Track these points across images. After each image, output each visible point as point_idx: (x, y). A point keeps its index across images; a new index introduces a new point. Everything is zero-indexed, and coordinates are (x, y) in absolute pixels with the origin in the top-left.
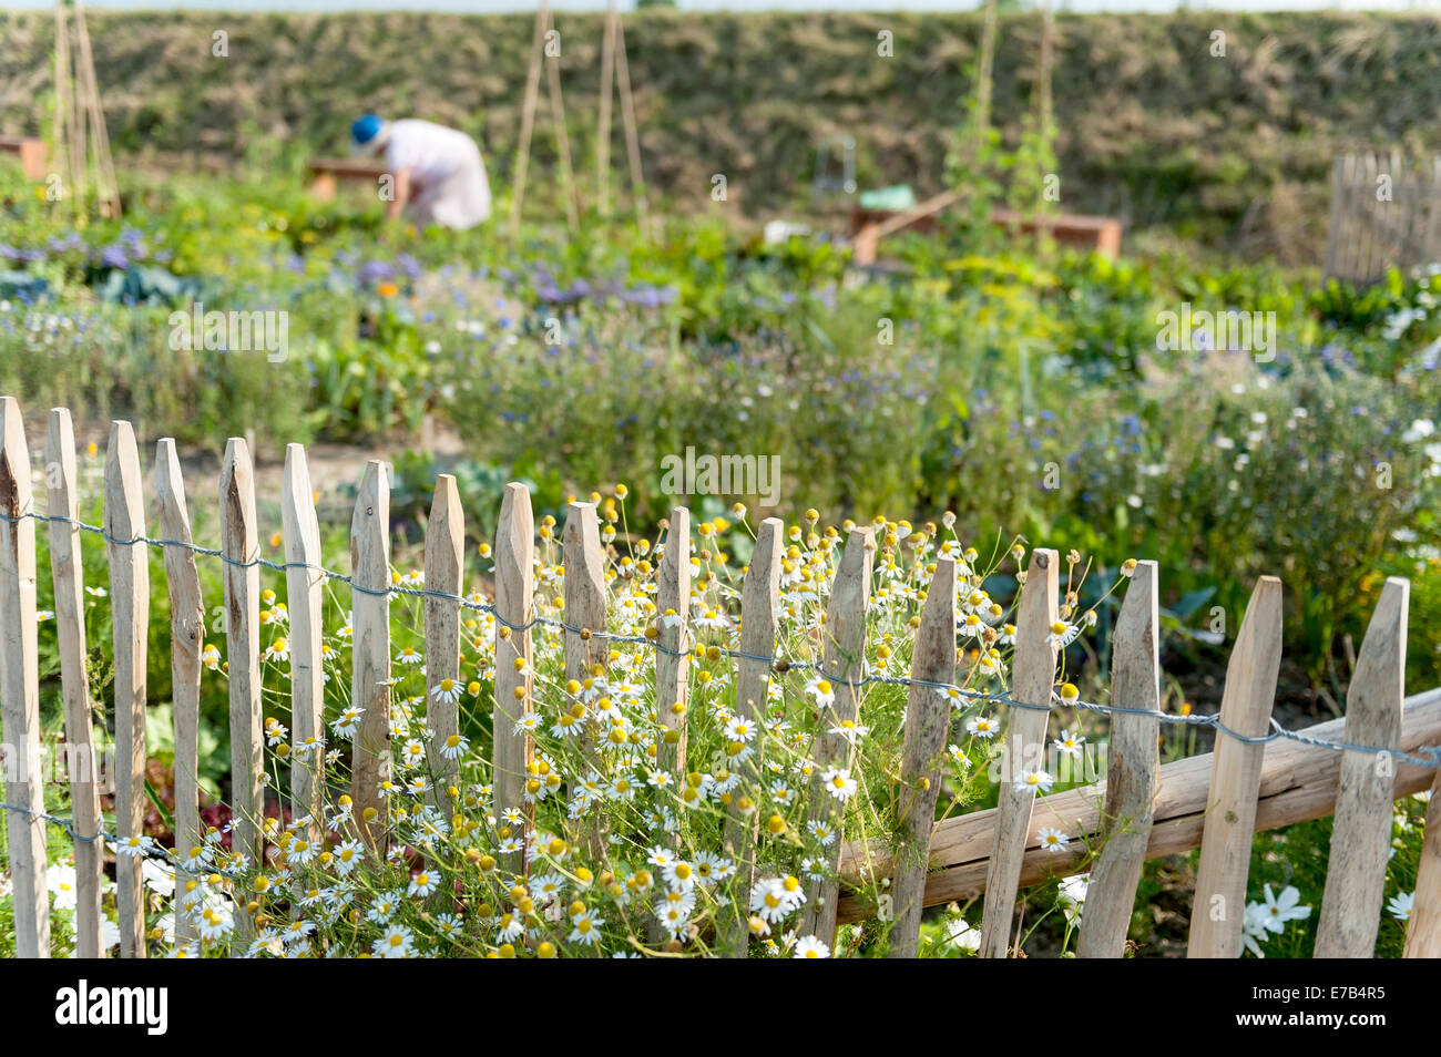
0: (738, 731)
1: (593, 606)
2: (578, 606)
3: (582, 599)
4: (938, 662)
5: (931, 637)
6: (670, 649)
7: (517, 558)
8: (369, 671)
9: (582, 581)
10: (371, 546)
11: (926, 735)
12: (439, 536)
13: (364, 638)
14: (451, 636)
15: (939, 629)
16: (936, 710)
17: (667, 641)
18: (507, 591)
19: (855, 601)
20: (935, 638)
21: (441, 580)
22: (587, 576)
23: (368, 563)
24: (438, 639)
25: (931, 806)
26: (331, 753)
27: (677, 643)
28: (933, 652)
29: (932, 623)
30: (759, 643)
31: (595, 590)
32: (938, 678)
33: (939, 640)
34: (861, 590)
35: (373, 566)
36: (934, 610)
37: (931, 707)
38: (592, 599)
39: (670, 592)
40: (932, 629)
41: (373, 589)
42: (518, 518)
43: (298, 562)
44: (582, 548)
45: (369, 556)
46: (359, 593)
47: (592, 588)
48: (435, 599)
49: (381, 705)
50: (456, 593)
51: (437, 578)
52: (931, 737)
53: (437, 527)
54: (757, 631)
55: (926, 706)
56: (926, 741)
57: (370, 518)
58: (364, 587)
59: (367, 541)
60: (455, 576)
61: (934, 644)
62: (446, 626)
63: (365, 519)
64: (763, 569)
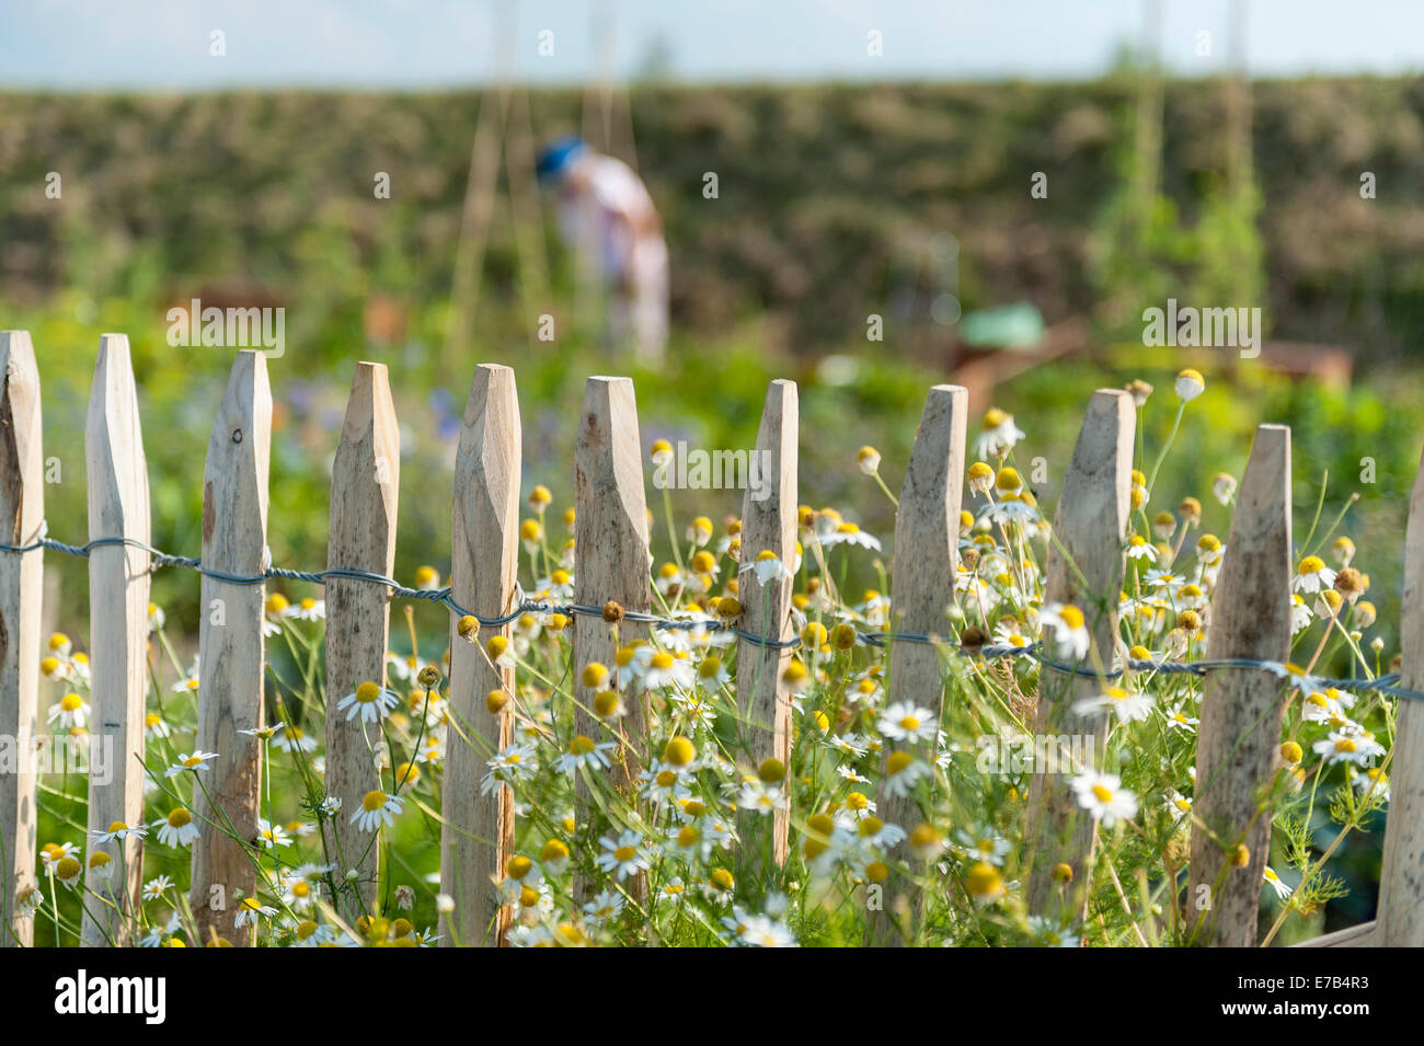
0: (904, 724)
1: (626, 559)
2: (600, 563)
3: (606, 549)
4: (1260, 620)
5: (1247, 572)
6: (765, 637)
7: (492, 493)
8: (226, 723)
9: (608, 516)
10: (236, 496)
11: (1239, 764)
12: (356, 469)
13: (219, 665)
14: (372, 650)
15: (1262, 556)
16: (1257, 712)
17: (759, 620)
18: (472, 556)
19: (1102, 518)
20: (1255, 572)
21: (357, 548)
22: (617, 504)
23: (232, 528)
24: (349, 656)
25: (1250, 903)
26: (154, 883)
27: (775, 624)
28: (1250, 602)
29: (1248, 546)
30: (925, 609)
31: (631, 530)
32: (1261, 651)
33: (1263, 577)
34: (1114, 496)
35: (239, 533)
36: (1251, 522)
37: (1248, 708)
38: (625, 548)
39: (764, 529)
40: (1248, 558)
41: (239, 574)
42: (495, 422)
43: (112, 535)
44: (608, 454)
45: (233, 515)
46: (213, 582)
47: (624, 527)
48: (345, 582)
49: (245, 784)
50: (383, 571)
51: (350, 544)
52: (1248, 767)
53: (353, 452)
54: (922, 588)
55: (1238, 708)
56: (1240, 774)
57: (238, 448)
58: (221, 571)
59: (231, 489)
60: (382, 541)
61: (1252, 586)
62: (364, 633)
63: (229, 451)
64: (932, 472)
